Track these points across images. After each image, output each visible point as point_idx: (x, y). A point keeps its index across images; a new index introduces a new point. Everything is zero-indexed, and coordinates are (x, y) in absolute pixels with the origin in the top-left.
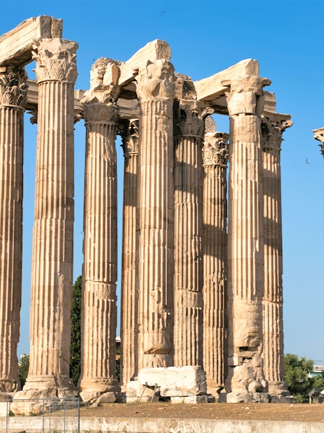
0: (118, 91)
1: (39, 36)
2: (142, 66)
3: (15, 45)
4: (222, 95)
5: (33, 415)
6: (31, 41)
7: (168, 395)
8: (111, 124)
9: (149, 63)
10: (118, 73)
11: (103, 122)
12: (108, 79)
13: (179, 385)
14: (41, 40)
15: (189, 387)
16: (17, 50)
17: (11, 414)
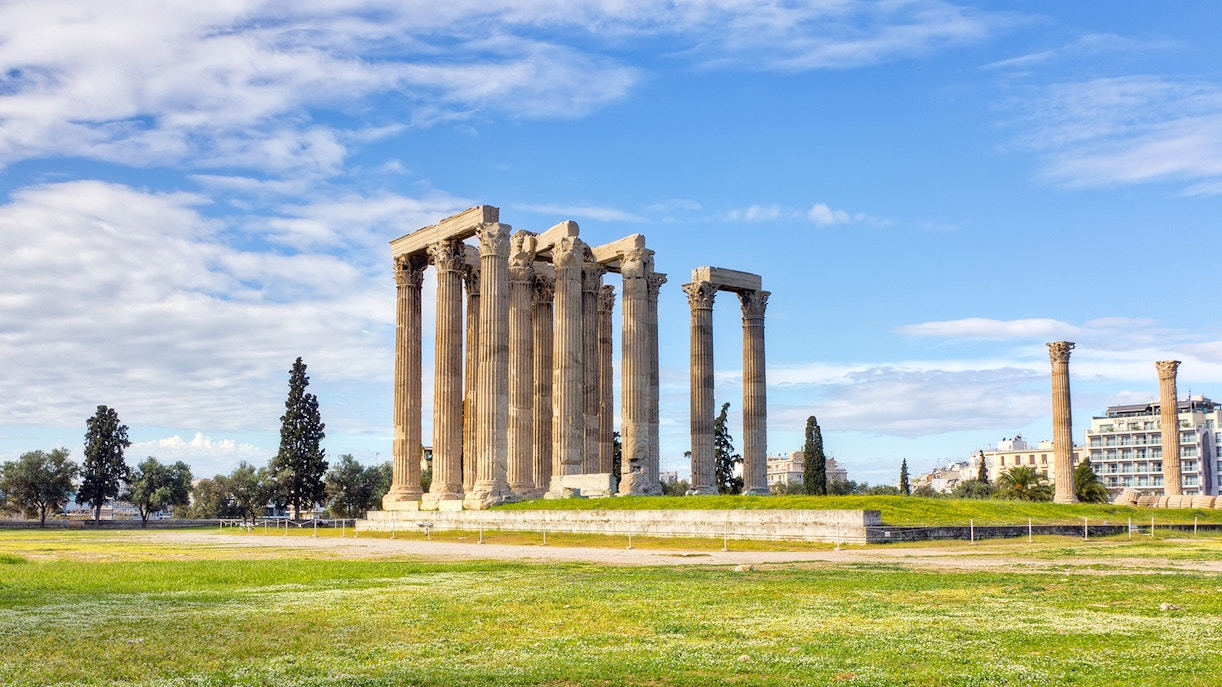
0: (534, 257)
1: (481, 221)
2: (558, 241)
3: (459, 225)
4: (615, 259)
5: (482, 509)
6: (476, 224)
7: (586, 494)
8: (528, 283)
9: (564, 239)
10: (534, 243)
11: (522, 282)
12: (527, 247)
13: (596, 487)
14: (484, 223)
15: (604, 489)
16: (462, 229)
17: (464, 509)
